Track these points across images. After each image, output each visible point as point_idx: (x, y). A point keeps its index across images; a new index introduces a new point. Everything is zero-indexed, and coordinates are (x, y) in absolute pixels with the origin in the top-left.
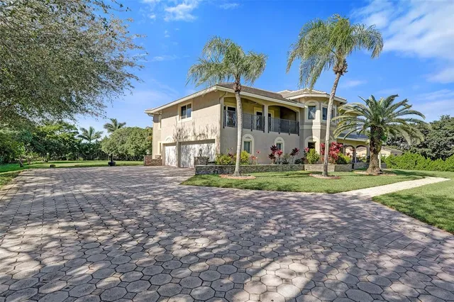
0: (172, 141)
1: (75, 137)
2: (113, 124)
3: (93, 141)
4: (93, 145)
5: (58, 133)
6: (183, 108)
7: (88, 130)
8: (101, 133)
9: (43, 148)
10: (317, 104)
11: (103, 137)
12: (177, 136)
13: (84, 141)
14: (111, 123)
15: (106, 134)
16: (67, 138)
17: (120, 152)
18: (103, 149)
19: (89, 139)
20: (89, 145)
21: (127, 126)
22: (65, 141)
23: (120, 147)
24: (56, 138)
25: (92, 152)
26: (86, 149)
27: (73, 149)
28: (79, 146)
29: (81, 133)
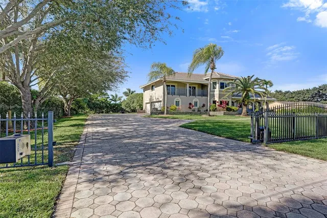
0: (148, 102)
1: (108, 100)
2: (128, 92)
3: (117, 102)
4: (117, 105)
5: (99, 98)
6: (152, 86)
7: (115, 96)
8: (122, 97)
9: (92, 106)
10: (217, 81)
11: (122, 99)
12: (150, 99)
13: (113, 102)
14: (127, 91)
15: (125, 98)
16: (104, 101)
17: (132, 108)
18: (123, 107)
19: (115, 101)
20: (116, 104)
21: (136, 93)
22: (103, 102)
23: (132, 105)
24: (99, 101)
25: (117, 108)
26: (114, 107)
27: (107, 107)
28: (110, 105)
29: (111, 97)
